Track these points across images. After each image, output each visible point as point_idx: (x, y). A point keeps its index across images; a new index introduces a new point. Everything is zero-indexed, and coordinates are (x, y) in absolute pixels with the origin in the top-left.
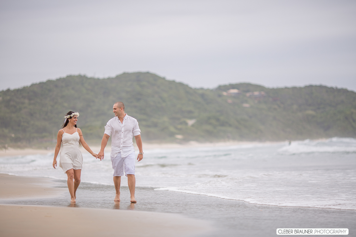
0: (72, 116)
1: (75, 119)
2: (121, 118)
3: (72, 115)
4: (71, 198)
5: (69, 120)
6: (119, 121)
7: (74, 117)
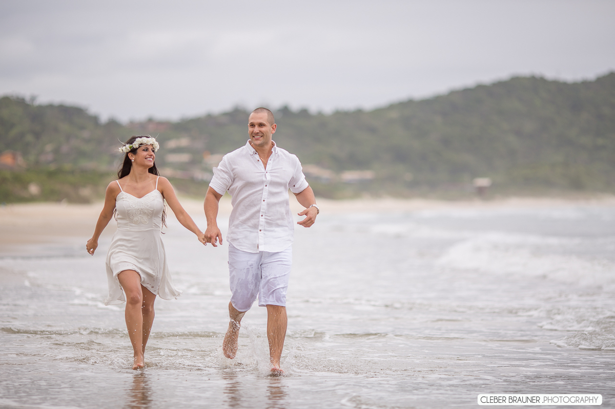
0: (137, 146)
1: (145, 153)
2: (263, 151)
3: (136, 144)
4: (133, 355)
5: (132, 158)
6: (257, 157)
7: (143, 147)
